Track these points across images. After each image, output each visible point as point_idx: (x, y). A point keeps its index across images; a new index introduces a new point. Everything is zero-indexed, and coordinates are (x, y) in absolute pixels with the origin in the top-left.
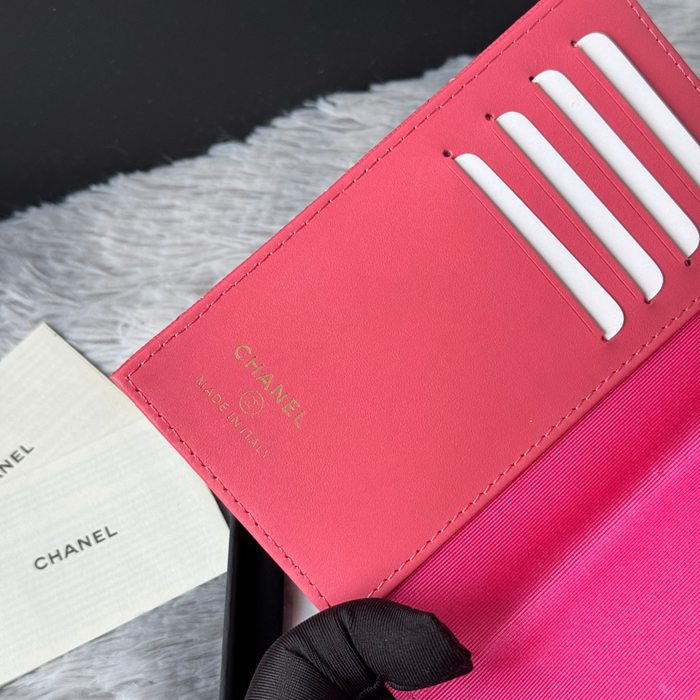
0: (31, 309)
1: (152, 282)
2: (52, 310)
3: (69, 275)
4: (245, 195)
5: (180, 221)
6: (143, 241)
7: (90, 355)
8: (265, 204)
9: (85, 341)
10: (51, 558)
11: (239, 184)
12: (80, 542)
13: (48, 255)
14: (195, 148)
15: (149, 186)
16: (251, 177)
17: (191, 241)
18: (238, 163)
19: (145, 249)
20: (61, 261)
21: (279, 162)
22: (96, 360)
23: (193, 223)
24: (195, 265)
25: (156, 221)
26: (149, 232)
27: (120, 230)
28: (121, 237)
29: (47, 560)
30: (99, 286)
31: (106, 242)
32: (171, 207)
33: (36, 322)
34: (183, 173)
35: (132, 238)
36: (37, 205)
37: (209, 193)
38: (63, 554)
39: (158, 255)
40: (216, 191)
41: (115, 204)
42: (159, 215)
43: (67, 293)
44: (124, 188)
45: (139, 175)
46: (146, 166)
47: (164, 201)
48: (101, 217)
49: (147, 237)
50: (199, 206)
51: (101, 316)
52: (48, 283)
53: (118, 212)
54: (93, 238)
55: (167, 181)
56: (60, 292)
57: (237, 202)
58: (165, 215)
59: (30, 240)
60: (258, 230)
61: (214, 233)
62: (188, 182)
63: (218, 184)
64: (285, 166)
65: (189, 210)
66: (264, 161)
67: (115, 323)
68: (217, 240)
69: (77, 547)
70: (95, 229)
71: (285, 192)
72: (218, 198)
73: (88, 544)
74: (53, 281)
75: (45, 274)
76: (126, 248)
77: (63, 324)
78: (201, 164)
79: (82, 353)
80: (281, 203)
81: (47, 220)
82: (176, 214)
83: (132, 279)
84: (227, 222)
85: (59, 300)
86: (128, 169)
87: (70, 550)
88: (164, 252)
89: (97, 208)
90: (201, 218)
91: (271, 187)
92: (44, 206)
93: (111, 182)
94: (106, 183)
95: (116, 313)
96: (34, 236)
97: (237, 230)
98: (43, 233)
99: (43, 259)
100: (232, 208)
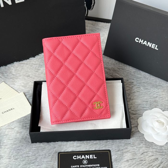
0: (1, 80)
1: (20, 76)
2: (4, 80)
3: (7, 75)
4: (35, 64)
5: (24, 68)
8: (38, 65)
9: (10, 84)
10: (5, 112)
11: (34, 63)
12: (9, 110)
13: (4, 73)
14: (27, 58)
15: (20, 63)
16: (35, 62)
17: (26, 70)
18: (34, 60)
19: (19, 72)
20: (6, 74)
21: (40, 60)
22: (11, 87)
23: (26, 68)
24: (27, 74)
26: (20, 69)
27: (15, 69)
29: (4, 112)
30: (12, 77)
32: (23, 66)
33: (2, 82)
34: (25, 62)
35: (17, 70)
36: (3, 66)
38: (6, 112)
39: (21, 72)
40: (30, 64)
41: (14, 66)
42: (21, 67)
44: (16, 64)
45: (18, 62)
46: (19, 61)
47: (22, 65)
48: (12, 67)
50: (28, 66)
51: (12, 80)
52: (4, 77)
53: (15, 67)
54: (11, 71)
55: (22, 63)
56: (6, 77)
57: (33, 65)
60: (37, 69)
61: (30, 69)
62: (26, 63)
63: (30, 63)
64: (41, 60)
65: (26, 66)
66: (38, 60)
67: (14, 81)
68: (30, 70)
69: (8, 110)
70: (11, 69)
71: (41, 64)
72: (30, 65)
73: (10, 110)
74: (5, 76)
75: (3, 75)
76: (16, 72)
77: (6, 82)
78: (28, 60)
79: (9, 86)
80: (40, 65)
81: (4, 68)
82: (24, 67)
83: (17, 76)
84: (32, 68)
85: (6, 79)
86: (17, 61)
87: (7, 111)
88: (22, 72)
89: (12, 66)
90: (28, 67)
91: (39, 63)
92: (4, 66)
93: (14, 63)
94: (13, 63)
95: (15, 80)
96: (2, 70)
97: (33, 69)
98: (3, 70)
99: (3, 73)
100: (32, 66)
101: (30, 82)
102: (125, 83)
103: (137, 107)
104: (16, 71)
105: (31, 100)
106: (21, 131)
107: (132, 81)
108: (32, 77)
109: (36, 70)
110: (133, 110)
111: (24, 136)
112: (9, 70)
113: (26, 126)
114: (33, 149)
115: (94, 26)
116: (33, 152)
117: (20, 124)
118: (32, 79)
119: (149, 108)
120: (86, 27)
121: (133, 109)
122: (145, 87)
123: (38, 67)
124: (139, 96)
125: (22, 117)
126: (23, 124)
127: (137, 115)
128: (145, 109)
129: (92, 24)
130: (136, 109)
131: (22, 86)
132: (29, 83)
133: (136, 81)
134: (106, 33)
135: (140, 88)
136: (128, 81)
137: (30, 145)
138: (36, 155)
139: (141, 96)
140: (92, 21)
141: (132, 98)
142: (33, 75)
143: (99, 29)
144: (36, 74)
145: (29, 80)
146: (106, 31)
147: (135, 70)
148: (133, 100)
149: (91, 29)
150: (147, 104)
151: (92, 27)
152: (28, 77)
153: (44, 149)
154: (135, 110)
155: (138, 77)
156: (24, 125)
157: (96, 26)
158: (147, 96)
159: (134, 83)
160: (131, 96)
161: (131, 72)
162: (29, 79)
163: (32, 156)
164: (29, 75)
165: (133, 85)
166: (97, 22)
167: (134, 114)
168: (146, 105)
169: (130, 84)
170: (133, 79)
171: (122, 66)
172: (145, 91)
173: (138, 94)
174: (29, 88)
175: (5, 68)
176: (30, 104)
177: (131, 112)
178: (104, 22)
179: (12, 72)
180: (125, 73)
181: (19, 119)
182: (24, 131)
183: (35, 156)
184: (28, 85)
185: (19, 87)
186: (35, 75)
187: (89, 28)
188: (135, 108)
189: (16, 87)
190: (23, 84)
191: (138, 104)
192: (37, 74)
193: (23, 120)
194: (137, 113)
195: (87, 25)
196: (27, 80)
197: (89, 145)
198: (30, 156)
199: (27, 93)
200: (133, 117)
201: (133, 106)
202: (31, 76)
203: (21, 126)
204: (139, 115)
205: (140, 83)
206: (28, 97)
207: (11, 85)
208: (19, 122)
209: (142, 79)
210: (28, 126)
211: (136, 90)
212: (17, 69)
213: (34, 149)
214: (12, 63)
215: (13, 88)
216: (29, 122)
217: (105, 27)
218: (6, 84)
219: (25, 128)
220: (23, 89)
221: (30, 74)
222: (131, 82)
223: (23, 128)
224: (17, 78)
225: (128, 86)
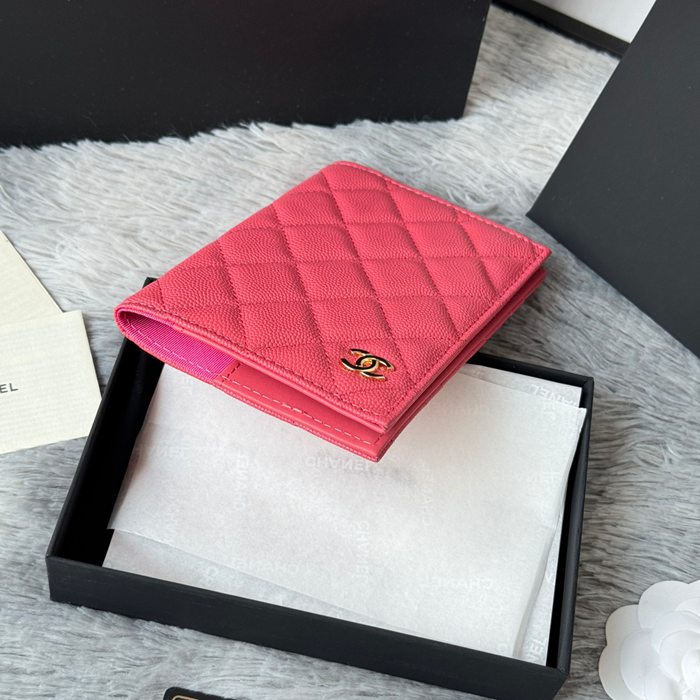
1: (91, 221)
2: (9, 223)
3: (29, 201)
4: (178, 177)
5: (124, 184)
6: (91, 191)
7: (29, 262)
8: (192, 187)
9: (29, 251)
11: (176, 169)
13: (16, 183)
14: (149, 134)
15: (107, 154)
16: (186, 165)
17: (127, 199)
18: (179, 153)
19: (93, 197)
20: (25, 190)
21: (210, 159)
22: (33, 266)
23: (133, 187)
24: (127, 217)
25: (105, 179)
26: (98, 185)
27: (78, 179)
28: (76, 184)
30: (49, 215)
31: (63, 185)
32: (121, 172)
34: (134, 150)
35: (84, 187)
36: (18, 146)
37: (152, 169)
39: (100, 203)
40: (157, 169)
41: (77, 159)
42: (108, 175)
43: (24, 213)
44: (87, 150)
45: (101, 144)
46: (108, 141)
47: (115, 166)
48: (64, 166)
49: (96, 188)
50: (141, 176)
51: (46, 236)
52: (11, 203)
53: (78, 165)
54: (54, 180)
56: (19, 211)
57: (171, 180)
58: (114, 177)
59: (6, 169)
60: (181, 204)
61: (147, 198)
62: (138, 157)
63: (160, 165)
64: (214, 164)
65: (133, 177)
66: (198, 156)
67: (55, 243)
68: (149, 203)
70: (58, 174)
71: (209, 182)
72: (157, 174)
74: (15, 202)
76: (77, 193)
77: (14, 235)
78: (150, 147)
79: (24, 260)
80: (203, 189)
81: (22, 158)
82: (122, 178)
83: (75, 216)
84: (159, 193)
85: (16, 217)
86: (94, 138)
88: (105, 202)
89: (63, 159)
90: (140, 185)
91: (200, 177)
92: (23, 148)
93: (79, 143)
94: (75, 143)
95: (58, 236)
96: (9, 167)
97: (165, 200)
98: (17, 167)
99: (12, 185)
100: (165, 184)
101: (129, 265)
102: (595, 400)
103: (625, 549)
104: (77, 191)
105: (109, 365)
106: (18, 520)
107: (635, 402)
108: (147, 244)
109: (179, 211)
110: (601, 561)
111: (25, 552)
112: (43, 173)
113: (46, 502)
114: (47, 635)
115: (522, 46)
116: (43, 654)
117: (22, 483)
118: (144, 254)
119: (685, 567)
120: (483, 45)
121: (598, 554)
122: (691, 447)
123: (189, 194)
124: (651, 492)
125: (44, 448)
126: (38, 485)
127: (613, 591)
128: (661, 568)
129: (517, 36)
130: (616, 560)
131: (86, 278)
132: (126, 274)
133: (657, 404)
134: (573, 100)
135: (665, 448)
136: (614, 391)
137: (38, 611)
138: (56, 675)
139: (658, 495)
140: (521, 19)
141: (611, 491)
142: (153, 232)
143: (543, 69)
144: (173, 232)
145: (128, 254)
146: (573, 91)
147: (665, 345)
148: (612, 502)
149: (503, 59)
150: (677, 543)
151: (512, 51)
152: (125, 236)
153: (102, 654)
154: (609, 563)
155: (670, 383)
156: (41, 494)
157: (533, 53)
158: (688, 502)
159: (639, 414)
160: (611, 479)
161: (643, 347)
162: (131, 250)
163: (32, 673)
164: (135, 231)
165: (633, 423)
166: (542, 31)
167: (600, 584)
168: (672, 550)
169: (619, 413)
170: (644, 391)
171: (606, 304)
172: (688, 470)
173: (646, 477)
174: (115, 296)
175: (29, 160)
176: (101, 386)
177: (589, 568)
178: (578, 39)
179: (59, 189)
180: (611, 347)
181: (22, 452)
182: (31, 525)
183: (50, 677)
184: (118, 281)
185: (71, 280)
186: (167, 236)
187: (496, 55)
188: (610, 550)
189: (55, 274)
190: (90, 271)
191: (631, 531)
192: (178, 232)
193: (44, 464)
194: (614, 581)
195: (490, 36)
196: (117, 253)
197: (332, 690)
198: (24, 673)
199: (99, 319)
200: (589, 599)
201: (607, 537)
202: (143, 233)
203: (22, 495)
204: (621, 595)
205: (671, 422)
206: (98, 346)
207: (33, 255)
208: (19, 469)
209: (688, 399)
210: (58, 501)
211: (642, 453)
212: (86, 183)
213: (55, 637)
214: (67, 141)
215: (41, 275)
216: (69, 482)
217: (576, 70)
218: (12, 244)
219: (41, 513)
220: (89, 294)
221: (142, 221)
222: (624, 404)
223: (28, 508)
224: (75, 229)
225: (605, 421)
